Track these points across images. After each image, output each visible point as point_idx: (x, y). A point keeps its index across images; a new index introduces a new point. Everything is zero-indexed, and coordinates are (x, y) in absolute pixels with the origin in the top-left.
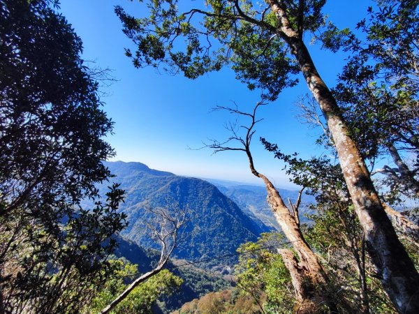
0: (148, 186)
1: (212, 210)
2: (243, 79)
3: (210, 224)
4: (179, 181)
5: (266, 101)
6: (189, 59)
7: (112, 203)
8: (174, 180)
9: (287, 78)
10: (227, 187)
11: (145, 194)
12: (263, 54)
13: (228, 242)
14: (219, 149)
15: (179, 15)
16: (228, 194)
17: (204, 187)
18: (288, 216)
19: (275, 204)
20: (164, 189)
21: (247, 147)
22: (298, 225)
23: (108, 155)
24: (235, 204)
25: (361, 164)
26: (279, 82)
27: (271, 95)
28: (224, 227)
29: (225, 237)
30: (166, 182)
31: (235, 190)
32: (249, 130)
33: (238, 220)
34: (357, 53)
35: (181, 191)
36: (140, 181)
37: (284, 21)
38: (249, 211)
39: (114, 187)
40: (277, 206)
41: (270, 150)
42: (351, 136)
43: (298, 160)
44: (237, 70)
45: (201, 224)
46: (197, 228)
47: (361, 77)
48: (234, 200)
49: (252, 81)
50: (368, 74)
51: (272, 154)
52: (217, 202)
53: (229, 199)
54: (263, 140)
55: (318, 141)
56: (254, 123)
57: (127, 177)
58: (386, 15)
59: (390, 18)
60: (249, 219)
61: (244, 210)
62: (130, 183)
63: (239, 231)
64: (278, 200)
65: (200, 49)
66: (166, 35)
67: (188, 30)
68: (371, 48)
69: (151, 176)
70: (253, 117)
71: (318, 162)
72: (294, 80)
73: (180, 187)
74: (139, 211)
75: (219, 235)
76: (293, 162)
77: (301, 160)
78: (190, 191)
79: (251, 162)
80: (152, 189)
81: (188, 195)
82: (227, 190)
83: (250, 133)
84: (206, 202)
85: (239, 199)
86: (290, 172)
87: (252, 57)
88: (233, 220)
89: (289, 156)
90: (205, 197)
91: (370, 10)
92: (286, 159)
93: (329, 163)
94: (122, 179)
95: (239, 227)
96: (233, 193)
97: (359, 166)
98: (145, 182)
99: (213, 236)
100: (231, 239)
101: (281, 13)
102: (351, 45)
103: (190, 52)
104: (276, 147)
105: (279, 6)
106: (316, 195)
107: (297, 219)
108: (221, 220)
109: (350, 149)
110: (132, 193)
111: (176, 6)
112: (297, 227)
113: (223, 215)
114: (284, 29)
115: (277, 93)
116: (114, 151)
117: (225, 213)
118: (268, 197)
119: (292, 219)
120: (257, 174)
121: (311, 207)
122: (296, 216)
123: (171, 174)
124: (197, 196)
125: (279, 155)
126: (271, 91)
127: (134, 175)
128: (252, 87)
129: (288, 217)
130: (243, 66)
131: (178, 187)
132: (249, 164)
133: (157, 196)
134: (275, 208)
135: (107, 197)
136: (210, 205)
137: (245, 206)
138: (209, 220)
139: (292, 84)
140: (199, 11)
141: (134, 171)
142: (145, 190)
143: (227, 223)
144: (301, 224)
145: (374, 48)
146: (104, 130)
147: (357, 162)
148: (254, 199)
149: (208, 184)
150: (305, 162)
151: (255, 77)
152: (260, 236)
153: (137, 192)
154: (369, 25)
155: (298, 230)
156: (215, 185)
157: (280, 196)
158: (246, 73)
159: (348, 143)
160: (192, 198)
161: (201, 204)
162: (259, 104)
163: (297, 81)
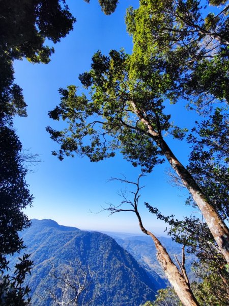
0: (56, 242)
1: (112, 263)
2: (128, 159)
3: (110, 280)
4: (83, 235)
5: (145, 173)
6: (92, 150)
7: (19, 276)
8: (79, 234)
9: (157, 158)
10: (123, 239)
11: (51, 251)
12: (140, 144)
13: (128, 301)
14: (114, 211)
15: (86, 125)
16: (124, 246)
17: (103, 240)
18: (178, 274)
19: (164, 261)
20: (69, 244)
21: (136, 208)
22: (188, 284)
23: (24, 226)
24: (131, 256)
25: (222, 225)
26: (152, 160)
27: (148, 169)
28: (123, 283)
29: (125, 294)
30: (71, 237)
31: (130, 242)
32: (136, 195)
33: (135, 274)
34: (196, 144)
35: (84, 245)
36: (49, 238)
37: (149, 127)
38: (144, 263)
39: (24, 258)
40: (167, 264)
41: (153, 212)
42: (208, 202)
43: (175, 220)
44: (124, 153)
45: (102, 280)
46: (98, 286)
47: (203, 158)
48: (130, 251)
49: (135, 161)
50: (207, 156)
51: (155, 216)
52: (115, 255)
53: (126, 251)
54: (147, 204)
55: (187, 202)
56: (138, 189)
57: (38, 234)
58: (206, 124)
59: (209, 125)
60: (144, 271)
61: (139, 261)
62: (40, 240)
63: (137, 286)
64: (166, 257)
65: (100, 144)
66: (78, 137)
67: (92, 132)
68: (203, 141)
69: (60, 232)
70: (138, 185)
71: (190, 221)
72: (162, 159)
73: (84, 241)
74: (45, 269)
75: (119, 294)
76: (172, 222)
77: (177, 220)
78: (92, 245)
79: (140, 221)
80: (59, 245)
81: (90, 249)
82: (123, 242)
83: (137, 197)
84: (106, 256)
85: (135, 251)
86: (170, 233)
87: (133, 145)
88: (130, 273)
89: (168, 217)
90: (105, 250)
91: (196, 122)
92: (166, 219)
93: (199, 222)
94: (34, 236)
95: (137, 282)
96: (129, 245)
97: (222, 227)
98: (54, 237)
99: (113, 294)
100: (130, 297)
101: (147, 123)
102: (191, 140)
103: (93, 145)
104: (157, 210)
105: (145, 119)
106: (196, 253)
107: (186, 277)
108: (120, 274)
109: (211, 213)
110: (40, 250)
111: (85, 121)
112: (187, 287)
113: (122, 268)
114: (150, 131)
115: (151, 168)
116: (30, 222)
117: (123, 267)
118: (157, 253)
119: (181, 278)
120: (146, 232)
121: (195, 264)
122: (185, 275)
123: (76, 229)
124: (98, 249)
125: (160, 216)
126: (147, 166)
127: (45, 232)
128: (135, 165)
129: (178, 277)
130: (128, 151)
131: (82, 242)
132: (139, 223)
133: (62, 252)
134: (165, 266)
135: (16, 269)
136: (109, 259)
137: (140, 258)
138: (109, 275)
139: (161, 162)
140: (99, 122)
141: (45, 227)
142: (53, 246)
143: (126, 277)
144: (190, 283)
145: (205, 141)
146: (25, 204)
147: (219, 224)
148: (147, 249)
149: (108, 236)
150: (181, 222)
151: (136, 158)
152: (157, 294)
153: (45, 248)
154: (198, 129)
155: (189, 291)
156: (114, 238)
157: (167, 253)
158: (130, 155)
159: (208, 207)
160: (94, 252)
161: (102, 257)
162: (141, 176)
163: (164, 160)
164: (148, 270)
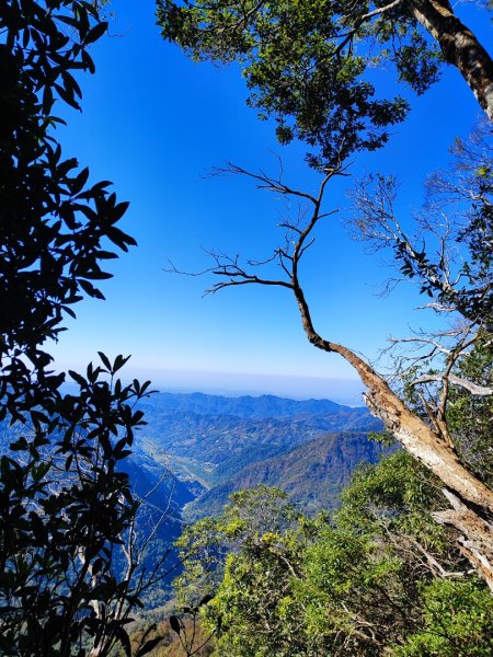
14: (240, 279)
19: (390, 409)
32: (304, 236)
56: (314, 220)
64: (394, 400)
70: (318, 204)
83: (303, 245)
107: (448, 438)
119: (439, 440)
120: (324, 343)
122: (445, 433)
126: (327, 151)
128: (285, 135)
134: (394, 419)
151: (290, 108)
164: (150, 468)
